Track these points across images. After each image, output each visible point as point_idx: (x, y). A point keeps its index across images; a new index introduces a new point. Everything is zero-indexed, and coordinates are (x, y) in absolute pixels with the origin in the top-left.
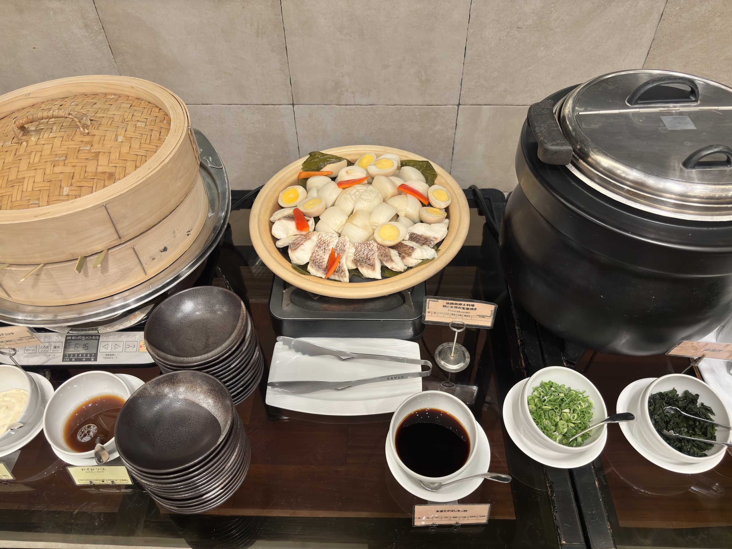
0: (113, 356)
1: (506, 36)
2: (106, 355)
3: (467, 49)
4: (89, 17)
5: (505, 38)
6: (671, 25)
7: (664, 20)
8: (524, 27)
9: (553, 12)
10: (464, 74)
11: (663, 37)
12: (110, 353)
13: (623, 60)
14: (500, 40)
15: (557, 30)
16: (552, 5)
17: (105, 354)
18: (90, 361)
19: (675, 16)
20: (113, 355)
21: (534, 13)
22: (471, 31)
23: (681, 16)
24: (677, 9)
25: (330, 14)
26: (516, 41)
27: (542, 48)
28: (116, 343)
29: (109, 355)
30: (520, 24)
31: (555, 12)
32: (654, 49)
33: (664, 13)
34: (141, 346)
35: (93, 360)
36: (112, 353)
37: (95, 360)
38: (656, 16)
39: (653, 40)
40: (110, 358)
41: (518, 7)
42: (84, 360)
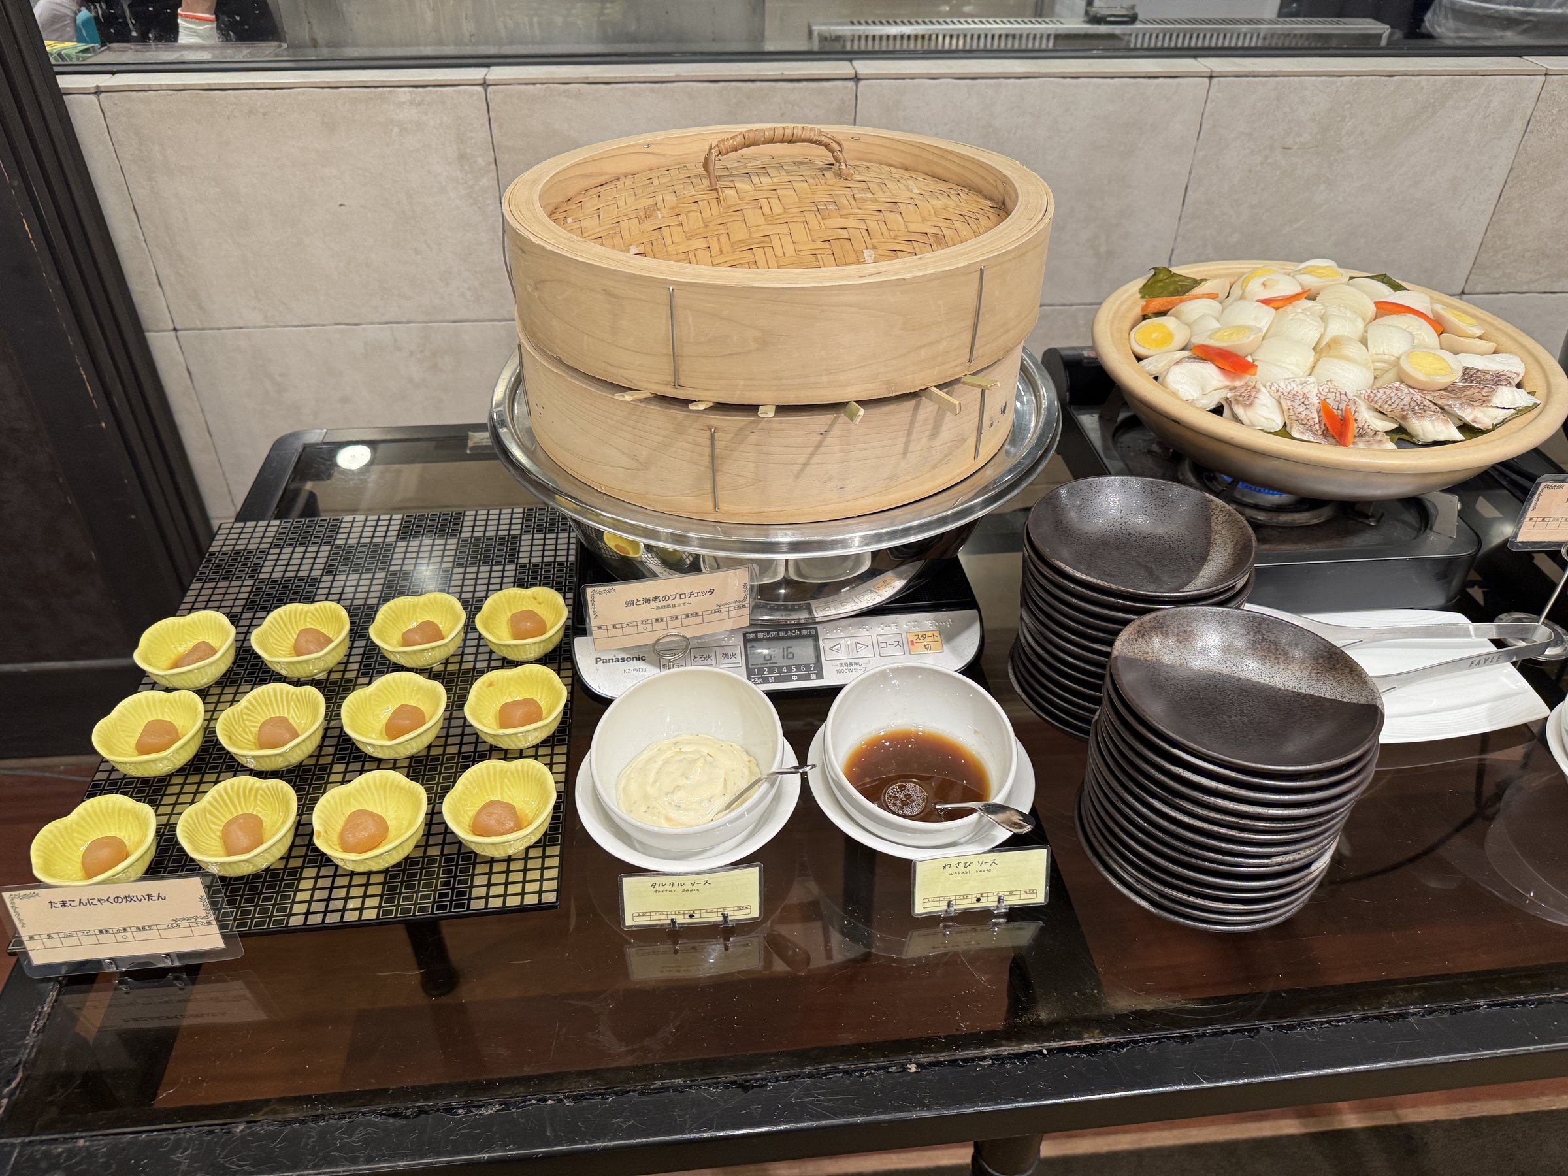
0: (858, 667)
1: (1262, 163)
2: (841, 665)
3: (1189, 189)
4: (472, 138)
5: (1259, 168)
6: (1543, 141)
7: (1532, 132)
8: (1295, 147)
9: (1348, 119)
10: (1179, 239)
11: (1528, 163)
12: (848, 661)
13: (1459, 209)
14: (1250, 171)
15: (1351, 151)
16: (1347, 106)
17: (838, 663)
18: (810, 679)
19: (1550, 124)
20: (856, 664)
21: (1314, 120)
22: (1200, 154)
23: (1560, 124)
24: (1555, 112)
25: (946, 124)
26: (1278, 173)
27: (1322, 187)
28: (858, 640)
29: (846, 664)
30: (1289, 141)
31: (1351, 118)
32: (1512, 187)
33: (1532, 119)
34: (912, 642)
35: (814, 676)
36: (853, 661)
37: (820, 676)
38: (1519, 124)
39: (1512, 168)
40: (850, 671)
41: (1287, 110)
42: (795, 678)
